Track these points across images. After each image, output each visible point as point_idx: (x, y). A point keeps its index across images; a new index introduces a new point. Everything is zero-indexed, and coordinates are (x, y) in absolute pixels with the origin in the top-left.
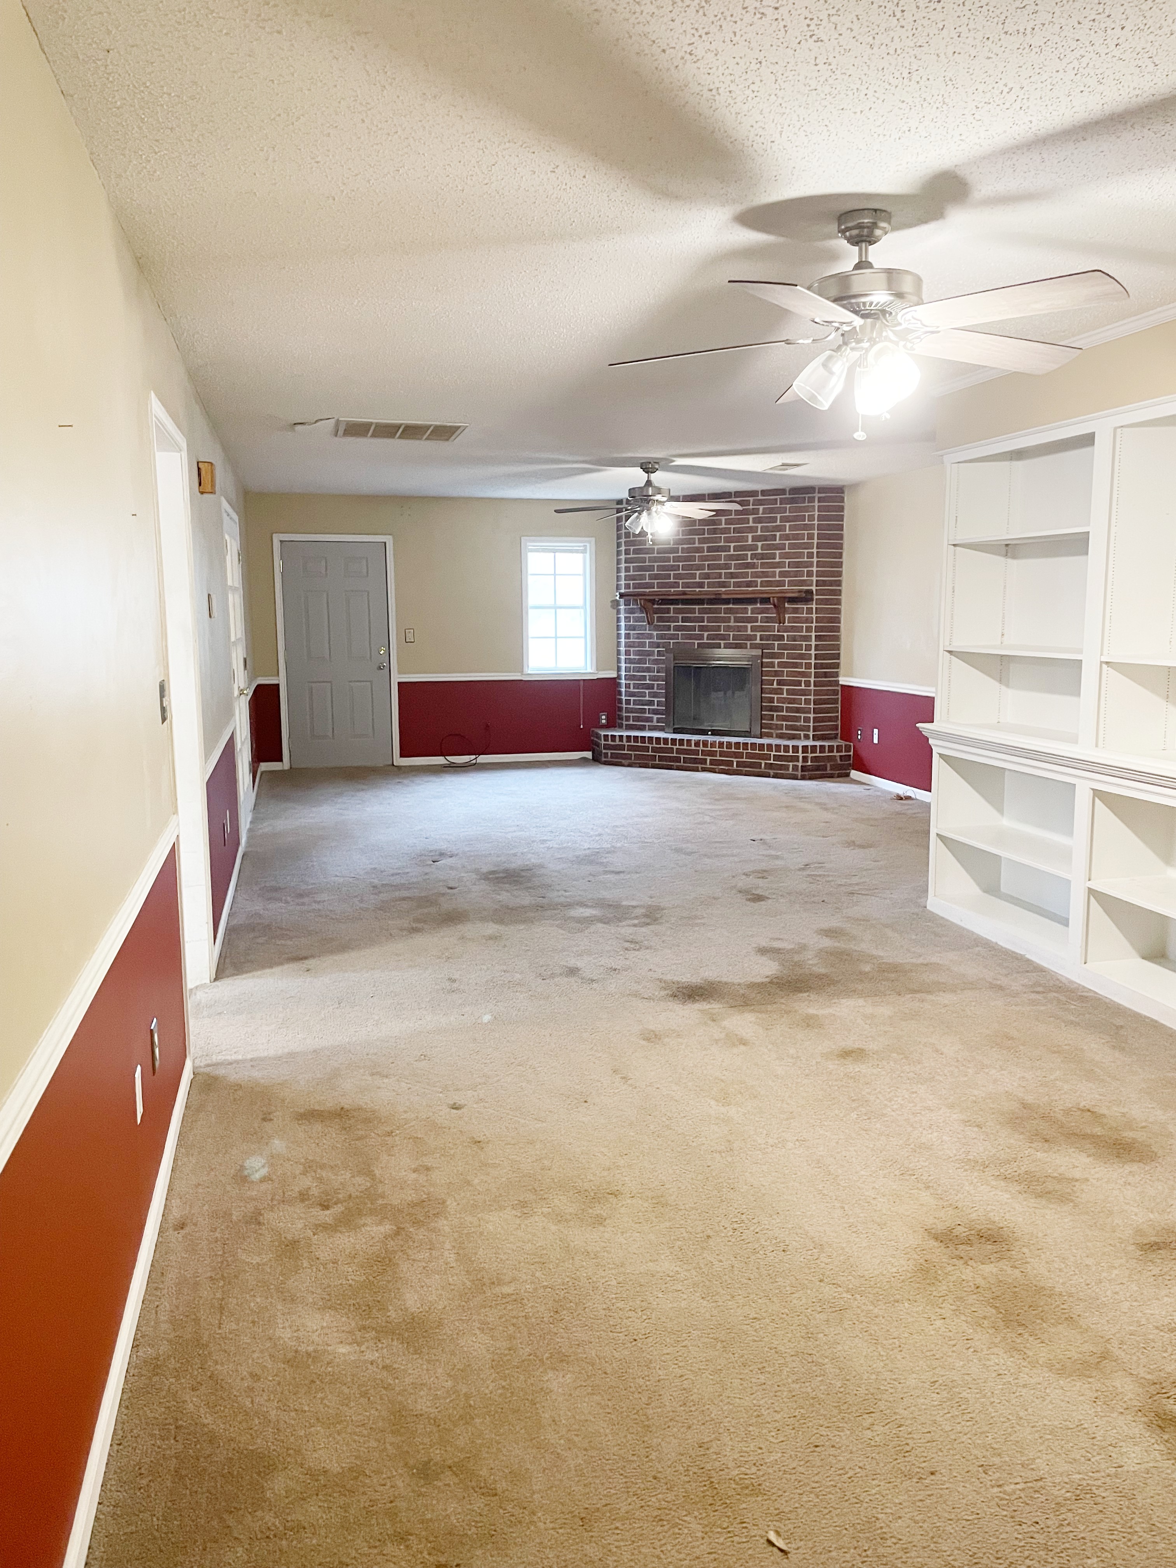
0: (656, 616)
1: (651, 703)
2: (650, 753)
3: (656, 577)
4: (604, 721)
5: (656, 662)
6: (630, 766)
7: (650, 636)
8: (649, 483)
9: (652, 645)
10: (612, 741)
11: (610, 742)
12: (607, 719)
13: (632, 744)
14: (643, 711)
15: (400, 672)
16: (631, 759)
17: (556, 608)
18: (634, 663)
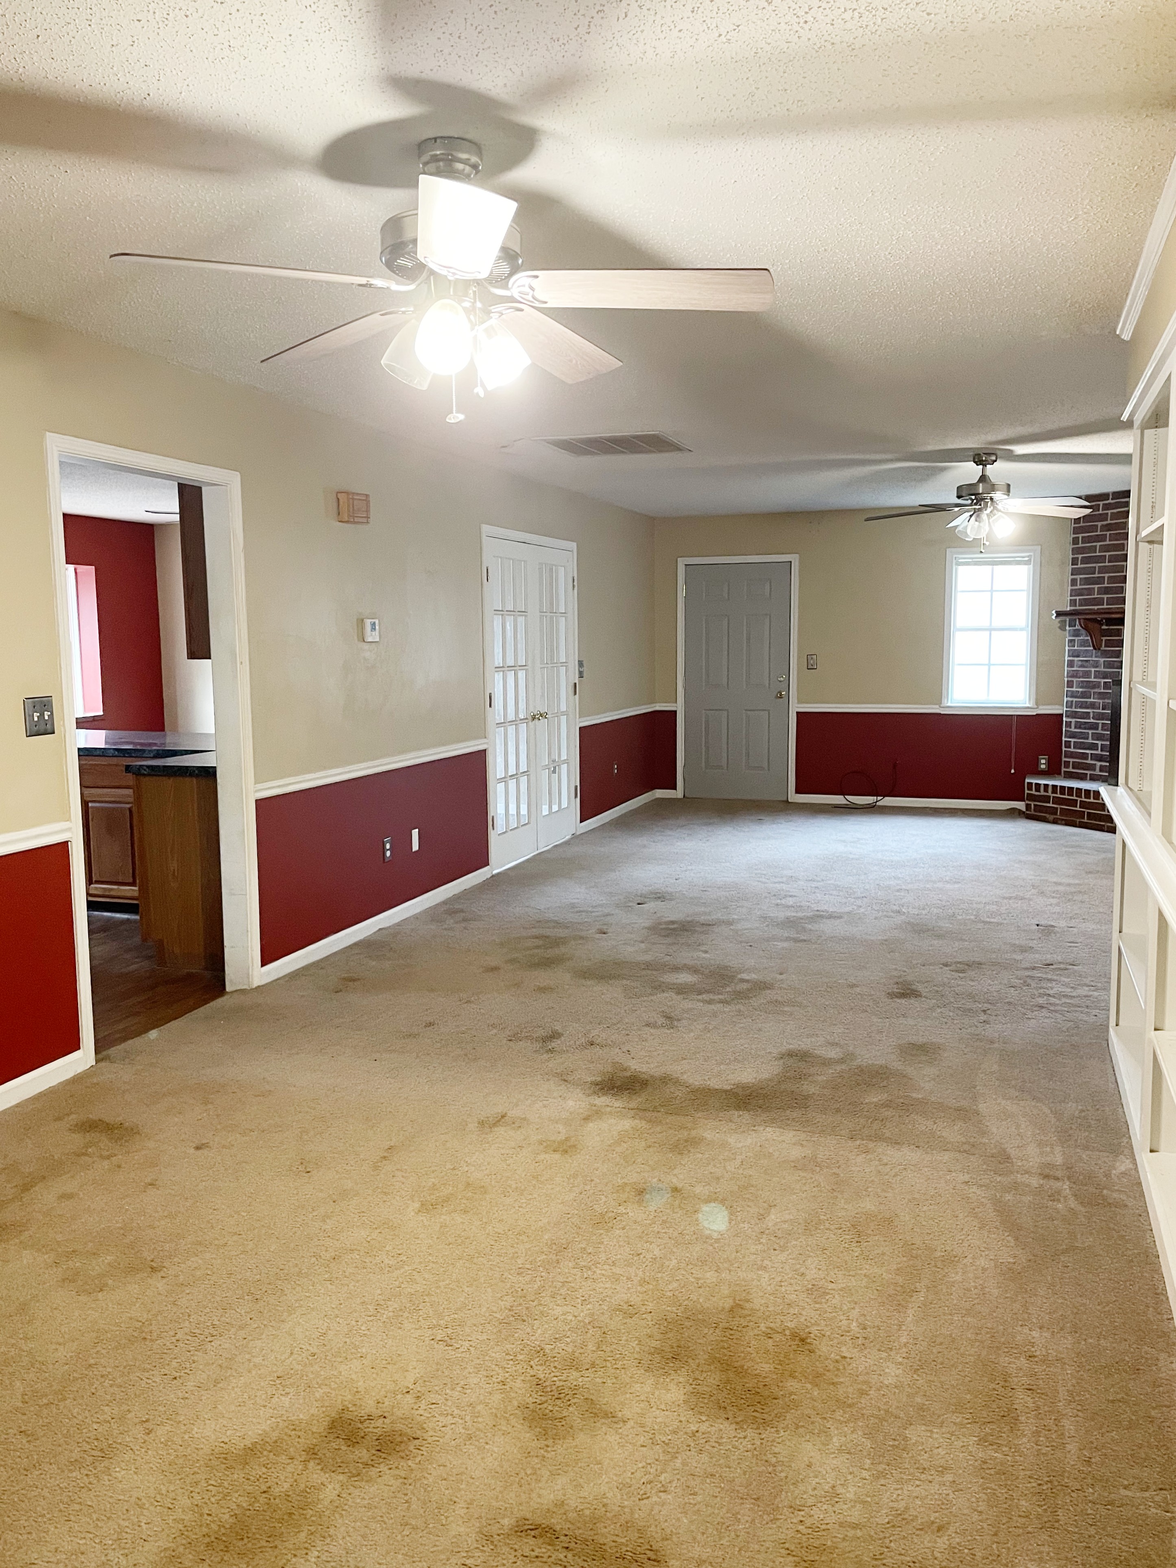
0: (1104, 639)
1: (1094, 747)
2: (1078, 809)
3: (1107, 591)
4: (1043, 766)
5: (1102, 695)
6: (1055, 822)
7: (1096, 665)
8: (983, 478)
9: (1098, 674)
10: (1036, 791)
11: (1033, 792)
12: (1049, 763)
13: (1059, 795)
14: (1084, 756)
15: (799, 702)
16: (1056, 814)
17: (991, 630)
18: (1076, 697)
